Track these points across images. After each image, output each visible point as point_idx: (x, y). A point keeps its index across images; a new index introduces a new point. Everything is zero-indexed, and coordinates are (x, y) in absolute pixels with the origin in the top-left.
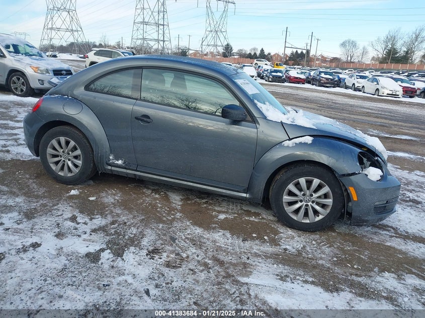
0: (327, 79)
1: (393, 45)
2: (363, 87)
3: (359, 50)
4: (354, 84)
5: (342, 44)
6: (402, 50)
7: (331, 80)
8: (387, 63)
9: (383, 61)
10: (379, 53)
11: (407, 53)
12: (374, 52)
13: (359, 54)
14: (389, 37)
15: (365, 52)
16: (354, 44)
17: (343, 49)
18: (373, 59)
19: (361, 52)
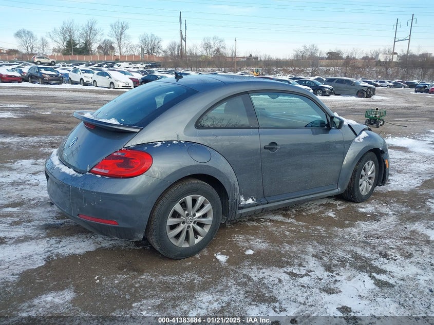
0: (51, 75)
1: (70, 36)
2: (95, 81)
3: (37, 41)
4: (82, 79)
5: (17, 35)
6: (80, 42)
7: (56, 76)
8: (71, 54)
9: (66, 52)
10: (59, 45)
11: (86, 44)
12: (55, 44)
13: (39, 46)
14: (65, 28)
15: (44, 44)
16: (30, 35)
17: (20, 40)
18: (54, 50)
19: (41, 43)
